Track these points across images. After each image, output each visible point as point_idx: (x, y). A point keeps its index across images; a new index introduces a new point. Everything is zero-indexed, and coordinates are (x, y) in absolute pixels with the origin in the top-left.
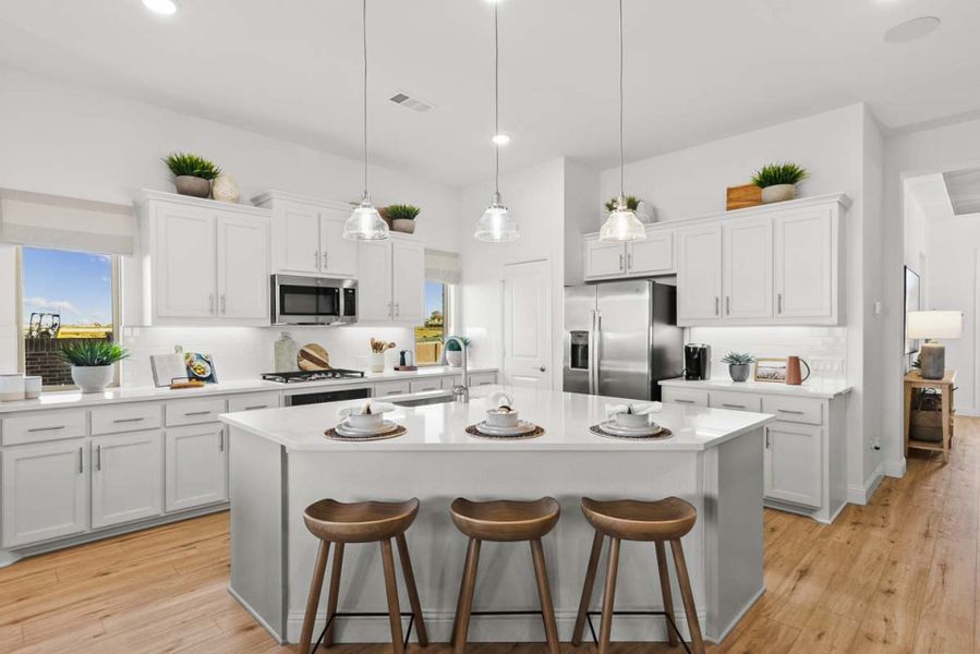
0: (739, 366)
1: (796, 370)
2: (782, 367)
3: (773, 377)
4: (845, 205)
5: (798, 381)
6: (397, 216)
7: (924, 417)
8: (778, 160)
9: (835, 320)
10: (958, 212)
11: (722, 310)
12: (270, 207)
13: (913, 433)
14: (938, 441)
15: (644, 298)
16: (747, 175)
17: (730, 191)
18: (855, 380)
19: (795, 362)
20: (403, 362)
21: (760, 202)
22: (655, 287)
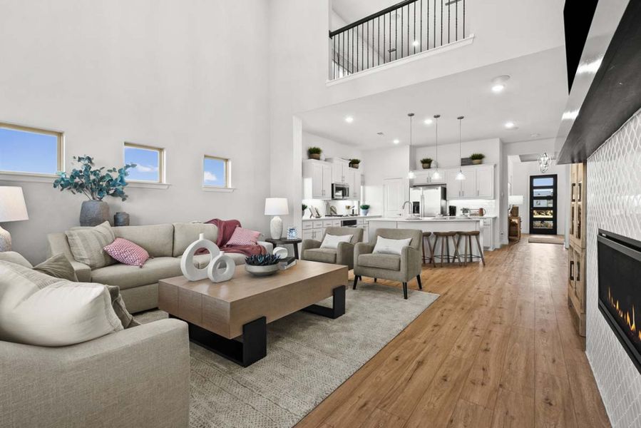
0: (465, 210)
1: (481, 212)
2: (477, 212)
3: (475, 214)
4: (495, 166)
5: (483, 215)
6: (354, 163)
7: (513, 228)
8: (477, 152)
9: (493, 198)
10: (522, 161)
11: (462, 195)
12: (332, 162)
13: (510, 234)
14: (516, 236)
15: (439, 191)
16: (468, 155)
17: (462, 159)
18: (497, 214)
19: (481, 210)
20: (353, 213)
21: (473, 164)
22: (442, 188)
